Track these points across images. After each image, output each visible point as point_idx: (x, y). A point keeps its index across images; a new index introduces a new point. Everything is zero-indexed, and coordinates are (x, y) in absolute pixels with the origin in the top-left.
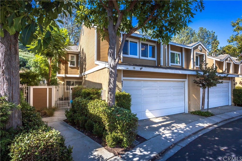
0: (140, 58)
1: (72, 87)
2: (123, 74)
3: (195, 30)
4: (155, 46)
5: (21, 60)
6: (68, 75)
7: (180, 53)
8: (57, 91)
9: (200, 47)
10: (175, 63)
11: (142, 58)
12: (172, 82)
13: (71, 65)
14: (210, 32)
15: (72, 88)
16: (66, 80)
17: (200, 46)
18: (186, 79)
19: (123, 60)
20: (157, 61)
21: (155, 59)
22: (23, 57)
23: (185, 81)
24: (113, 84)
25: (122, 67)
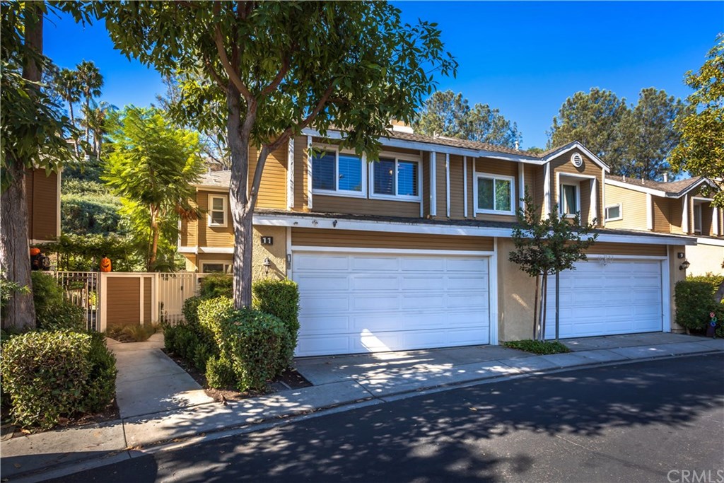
0: (370, 198)
1: (200, 277)
2: (292, 237)
3: (623, 100)
4: (417, 163)
5: (110, 214)
6: (206, 250)
7: (511, 179)
8: (181, 291)
9: (577, 158)
10: (493, 209)
11: (373, 196)
12: (445, 260)
13: (213, 222)
14: (679, 101)
15: (199, 279)
16: (202, 262)
17: (578, 155)
18: (493, 250)
19: (313, 203)
20: (424, 203)
21: (419, 198)
22: (114, 207)
23: (491, 256)
24: (242, 258)
25: (280, 221)
